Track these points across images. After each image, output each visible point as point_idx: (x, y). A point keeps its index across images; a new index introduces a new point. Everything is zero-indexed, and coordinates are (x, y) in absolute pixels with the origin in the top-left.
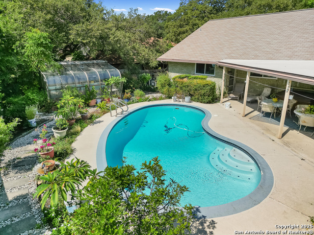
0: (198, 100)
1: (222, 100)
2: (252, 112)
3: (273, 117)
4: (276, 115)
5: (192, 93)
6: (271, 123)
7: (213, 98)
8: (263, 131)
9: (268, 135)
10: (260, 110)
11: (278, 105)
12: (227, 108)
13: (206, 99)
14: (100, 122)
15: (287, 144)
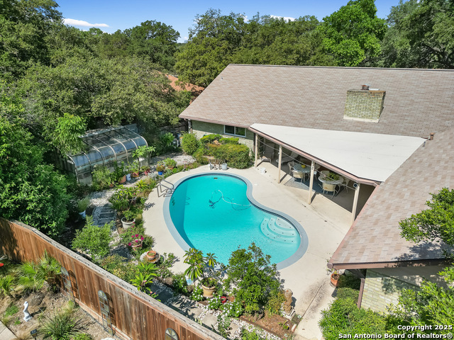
0: (234, 166)
1: (257, 161)
2: (285, 176)
3: (303, 182)
4: (305, 180)
5: (227, 159)
6: (302, 188)
7: (248, 163)
8: (296, 198)
9: (301, 201)
10: (292, 175)
11: (306, 172)
12: (263, 173)
13: (242, 164)
14: (151, 205)
15: (314, 208)
